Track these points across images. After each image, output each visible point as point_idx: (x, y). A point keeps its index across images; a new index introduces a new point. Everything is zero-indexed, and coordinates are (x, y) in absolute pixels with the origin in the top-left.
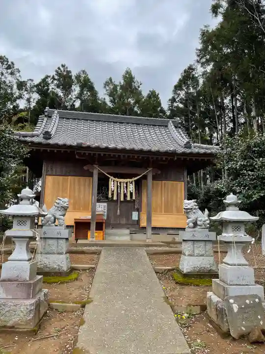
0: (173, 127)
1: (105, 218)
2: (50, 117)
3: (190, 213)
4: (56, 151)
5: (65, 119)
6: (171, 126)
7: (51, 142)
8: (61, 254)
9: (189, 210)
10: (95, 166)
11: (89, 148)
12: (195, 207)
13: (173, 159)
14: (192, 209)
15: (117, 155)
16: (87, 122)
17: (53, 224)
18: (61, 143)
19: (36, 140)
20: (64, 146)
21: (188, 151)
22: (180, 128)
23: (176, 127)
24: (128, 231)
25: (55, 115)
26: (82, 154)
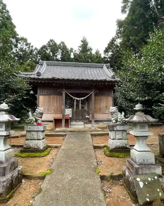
0: (106, 68)
1: (71, 116)
2: (42, 65)
3: (113, 115)
4: (43, 82)
5: (49, 66)
6: (105, 67)
7: (41, 77)
9: (112, 113)
10: (63, 89)
12: (116, 111)
13: (105, 84)
14: (114, 112)
15: (74, 83)
16: (61, 67)
17: (35, 123)
19: (32, 76)
21: (113, 80)
22: (109, 68)
23: (107, 68)
25: (44, 63)
26: (55, 83)
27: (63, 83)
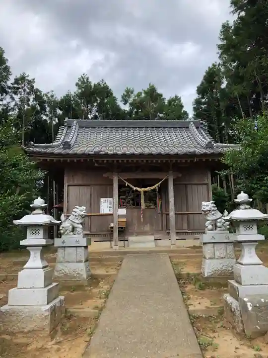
0: (194, 128)
2: (70, 127)
4: (75, 161)
5: (84, 128)
6: (192, 127)
7: (71, 152)
8: (81, 262)
9: (207, 212)
10: (115, 173)
11: (106, 155)
12: (213, 208)
13: (193, 161)
14: (210, 211)
15: (135, 160)
16: (106, 129)
17: (72, 233)
18: (80, 152)
19: (56, 151)
20: (84, 155)
21: (209, 151)
22: (202, 128)
23: (197, 128)
24: (152, 238)
25: (75, 124)
26: (100, 162)
27: (115, 162)
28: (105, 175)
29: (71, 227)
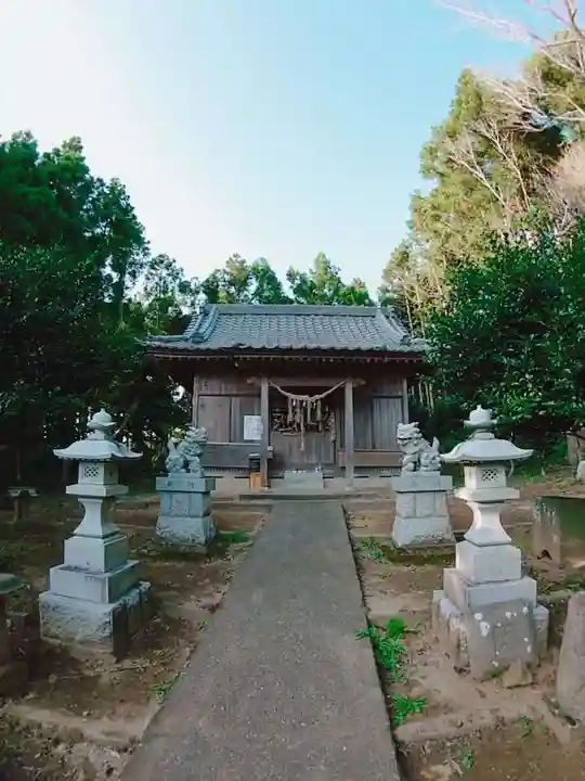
2: (208, 315)
3: (408, 445)
5: (227, 316)
6: (380, 316)
7: (203, 346)
8: (197, 517)
9: (406, 441)
10: (263, 378)
12: (416, 435)
14: (411, 438)
17: (184, 470)
21: (406, 349)
24: (319, 474)
25: (214, 311)
26: (242, 360)
28: (249, 381)
29: (182, 460)
